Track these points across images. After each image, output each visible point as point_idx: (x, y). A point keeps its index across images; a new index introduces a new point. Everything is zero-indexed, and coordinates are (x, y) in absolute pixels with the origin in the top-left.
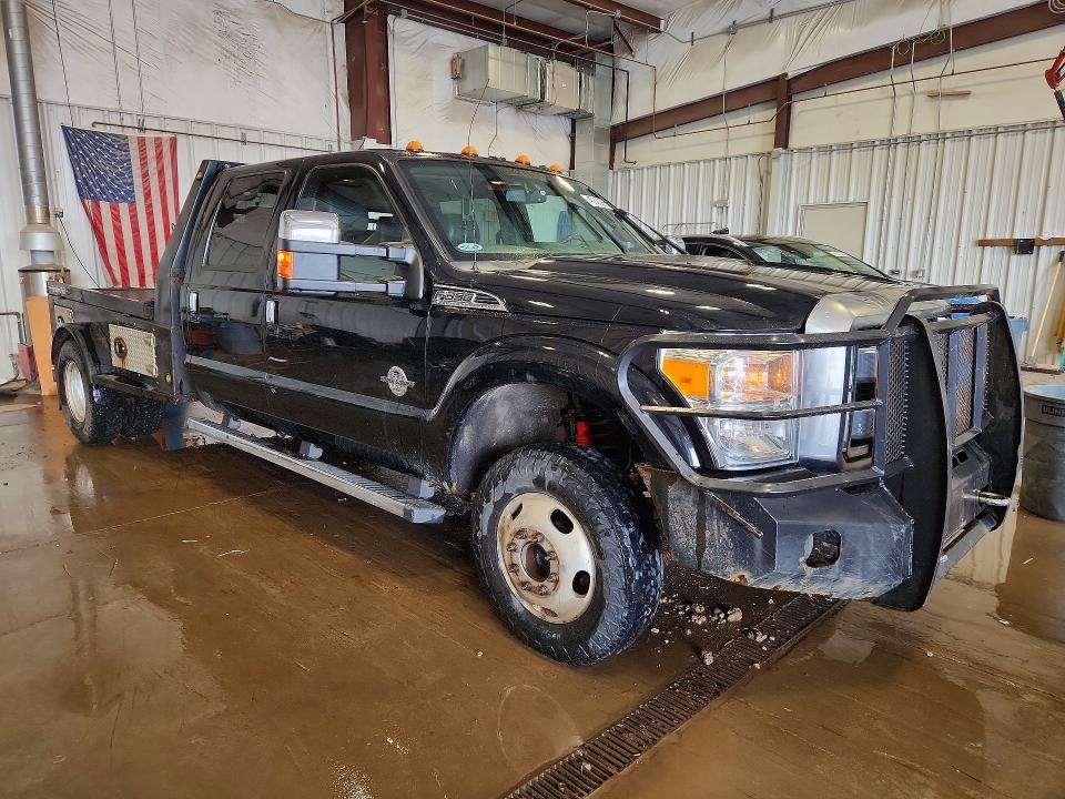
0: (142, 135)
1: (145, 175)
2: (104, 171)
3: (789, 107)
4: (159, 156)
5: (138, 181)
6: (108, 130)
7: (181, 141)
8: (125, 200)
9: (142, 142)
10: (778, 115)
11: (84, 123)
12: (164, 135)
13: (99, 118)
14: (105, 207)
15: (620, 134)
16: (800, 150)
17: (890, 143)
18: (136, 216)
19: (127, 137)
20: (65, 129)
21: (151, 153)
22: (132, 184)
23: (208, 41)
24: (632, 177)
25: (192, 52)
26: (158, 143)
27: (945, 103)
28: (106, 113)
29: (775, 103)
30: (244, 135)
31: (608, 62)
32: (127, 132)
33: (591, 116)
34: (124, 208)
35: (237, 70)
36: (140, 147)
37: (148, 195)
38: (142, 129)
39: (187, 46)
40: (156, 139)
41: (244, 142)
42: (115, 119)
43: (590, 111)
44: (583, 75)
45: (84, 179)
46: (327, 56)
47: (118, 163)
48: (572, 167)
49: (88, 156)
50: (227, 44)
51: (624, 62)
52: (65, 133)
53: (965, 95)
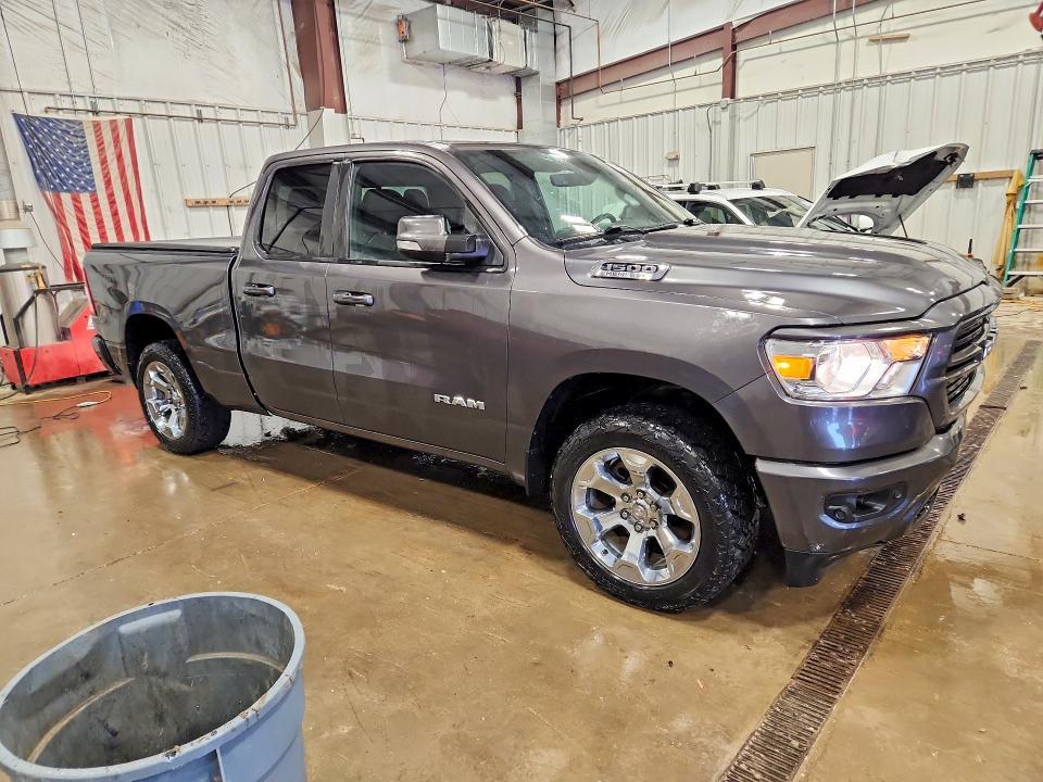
0: (97, 118)
1: (104, 162)
2: (63, 161)
3: (735, 56)
4: (116, 140)
5: (96, 168)
6: (61, 116)
7: (137, 122)
8: (86, 190)
9: (97, 126)
10: (724, 65)
11: (36, 108)
12: (118, 117)
13: (50, 102)
14: (66, 197)
15: (565, 92)
16: (746, 99)
17: (835, 88)
18: (98, 206)
19: (81, 123)
20: (17, 117)
21: (108, 137)
22: (91, 172)
23: (153, 13)
24: (580, 134)
25: (139, 26)
26: (114, 126)
27: (885, 47)
28: (58, 96)
29: (721, 53)
30: (199, 112)
31: (549, 16)
32: (81, 117)
33: (537, 73)
34: (85, 198)
35: (186, 43)
36: (96, 132)
37: (108, 183)
38: (96, 113)
39: (132, 20)
40: (113, 122)
41: (201, 120)
42: (66, 103)
43: (535, 68)
44: (528, 31)
45: (42, 170)
46: (275, 22)
47: (75, 151)
48: (520, 126)
49: (43, 145)
50: (174, 15)
51: (565, 17)
52: (17, 123)
53: (904, 38)
